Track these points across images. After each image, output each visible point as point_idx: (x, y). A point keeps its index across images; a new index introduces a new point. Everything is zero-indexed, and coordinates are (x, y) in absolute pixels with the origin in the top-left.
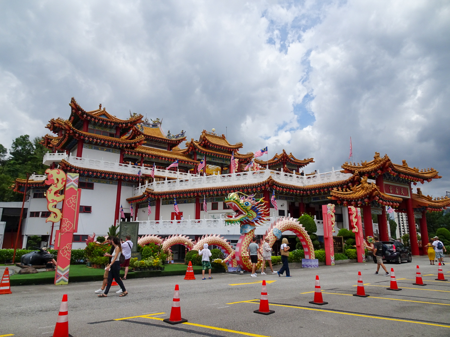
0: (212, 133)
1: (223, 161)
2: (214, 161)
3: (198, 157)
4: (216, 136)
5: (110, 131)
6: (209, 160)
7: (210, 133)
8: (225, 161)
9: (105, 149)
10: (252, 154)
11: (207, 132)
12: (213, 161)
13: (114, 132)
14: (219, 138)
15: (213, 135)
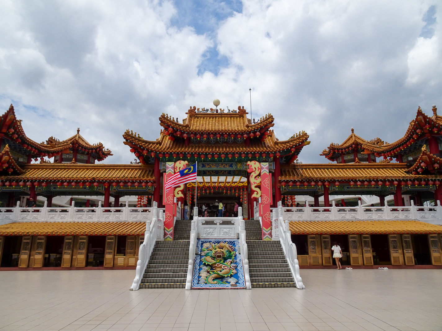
0: (211, 109)
1: (231, 166)
4: (221, 114)
7: (207, 110)
8: (236, 165)
10: (303, 136)
11: (198, 109)
14: (229, 116)
15: (215, 112)
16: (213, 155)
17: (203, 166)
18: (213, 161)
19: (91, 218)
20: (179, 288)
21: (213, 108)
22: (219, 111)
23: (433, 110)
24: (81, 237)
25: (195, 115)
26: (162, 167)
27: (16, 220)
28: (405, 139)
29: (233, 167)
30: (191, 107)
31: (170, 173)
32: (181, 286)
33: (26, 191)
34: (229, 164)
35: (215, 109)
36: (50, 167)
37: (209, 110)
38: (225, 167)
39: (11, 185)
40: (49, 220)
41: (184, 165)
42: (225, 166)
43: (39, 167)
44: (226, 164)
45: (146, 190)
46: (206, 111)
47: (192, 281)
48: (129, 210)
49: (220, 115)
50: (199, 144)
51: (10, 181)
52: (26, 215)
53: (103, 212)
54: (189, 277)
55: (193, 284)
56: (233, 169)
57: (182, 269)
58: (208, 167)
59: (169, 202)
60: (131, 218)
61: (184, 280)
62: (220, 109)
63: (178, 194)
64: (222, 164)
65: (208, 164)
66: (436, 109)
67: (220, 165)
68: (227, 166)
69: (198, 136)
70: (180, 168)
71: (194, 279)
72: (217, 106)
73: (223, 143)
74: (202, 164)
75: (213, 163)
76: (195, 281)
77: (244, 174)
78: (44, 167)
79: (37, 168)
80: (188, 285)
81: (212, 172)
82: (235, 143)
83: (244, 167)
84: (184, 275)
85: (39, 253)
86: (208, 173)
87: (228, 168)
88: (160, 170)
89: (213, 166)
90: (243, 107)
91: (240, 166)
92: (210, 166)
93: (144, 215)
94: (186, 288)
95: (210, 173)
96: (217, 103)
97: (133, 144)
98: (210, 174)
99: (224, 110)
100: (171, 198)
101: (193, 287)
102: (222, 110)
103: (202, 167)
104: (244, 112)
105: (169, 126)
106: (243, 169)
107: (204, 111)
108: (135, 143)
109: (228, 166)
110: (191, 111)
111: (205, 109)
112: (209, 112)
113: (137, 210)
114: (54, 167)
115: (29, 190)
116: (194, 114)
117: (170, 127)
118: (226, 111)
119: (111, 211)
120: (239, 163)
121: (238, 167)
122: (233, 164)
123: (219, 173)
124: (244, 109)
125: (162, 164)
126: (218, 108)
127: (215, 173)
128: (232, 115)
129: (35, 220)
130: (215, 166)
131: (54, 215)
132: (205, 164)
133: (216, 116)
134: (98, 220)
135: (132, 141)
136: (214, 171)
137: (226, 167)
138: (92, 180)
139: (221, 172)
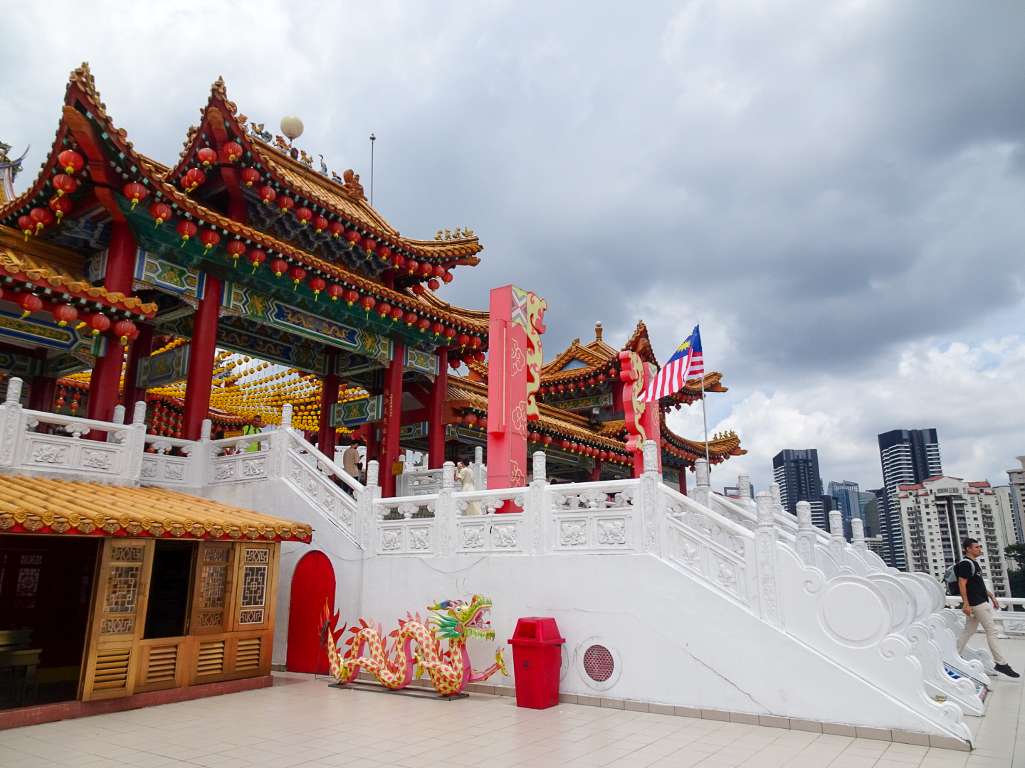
0: (280, 140)
1: (351, 336)
2: (287, 326)
3: (152, 268)
4: (306, 169)
6: (245, 312)
7: (268, 136)
12: (273, 321)
14: (325, 183)
15: (289, 154)
17: (280, 315)
22: (300, 159)
23: (596, 330)
26: (144, 273)
28: (590, 373)
34: (347, 329)
35: (289, 146)
37: (274, 139)
42: (336, 332)
44: (341, 329)
45: (69, 346)
46: (264, 134)
49: (302, 171)
56: (356, 348)
62: (303, 153)
64: (330, 325)
65: (294, 313)
66: (601, 330)
67: (324, 324)
68: (341, 333)
72: (291, 138)
74: (276, 305)
83: (379, 350)
90: (357, 177)
92: (299, 320)
93: (94, 454)
96: (293, 130)
99: (311, 158)
102: (308, 157)
104: (359, 193)
107: (259, 133)
109: (344, 336)
111: (263, 130)
112: (270, 144)
118: (316, 167)
120: (371, 336)
121: (366, 346)
122: (356, 333)
124: (360, 182)
128: (332, 187)
132: (287, 308)
133: (292, 166)
139: (264, 347)
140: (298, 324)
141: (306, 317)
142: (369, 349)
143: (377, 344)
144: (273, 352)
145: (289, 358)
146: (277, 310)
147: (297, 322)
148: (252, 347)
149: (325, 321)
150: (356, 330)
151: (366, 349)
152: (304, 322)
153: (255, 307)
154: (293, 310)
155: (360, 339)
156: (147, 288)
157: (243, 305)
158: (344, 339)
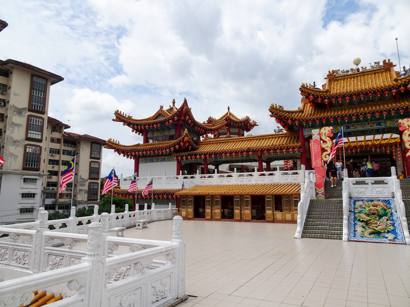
0: (352, 70)
1: (379, 124)
4: (364, 72)
5: (169, 132)
7: (348, 71)
9: (160, 159)
13: (172, 132)
14: (373, 72)
16: (357, 116)
17: (348, 127)
18: (358, 121)
19: (250, 181)
20: (337, 239)
21: (353, 68)
22: (361, 70)
24: (245, 196)
25: (334, 79)
26: (306, 133)
27: (198, 184)
29: (382, 125)
30: (329, 72)
31: (316, 139)
32: (338, 238)
33: (201, 162)
34: (377, 122)
35: (356, 69)
36: (215, 142)
37: (350, 71)
38: (372, 127)
39: (191, 158)
40: (220, 184)
41: (329, 131)
42: (372, 125)
43: (207, 143)
44: (374, 123)
45: (293, 155)
46: (346, 72)
47: (349, 234)
48: (280, 173)
49: (362, 74)
50: (341, 106)
51: (191, 156)
52: (204, 180)
53: (259, 176)
54: (345, 231)
55: (350, 237)
56: (382, 127)
57: (337, 223)
58: (353, 128)
59: (318, 165)
60: (282, 180)
61: (340, 232)
62: (362, 68)
63: (326, 157)
64: (368, 124)
65: (353, 126)
67: (366, 124)
68: (374, 124)
69: (340, 99)
70: (325, 133)
71: (350, 232)
73: (367, 102)
74: (346, 126)
75: (359, 124)
76: (351, 234)
77: (396, 131)
78: (211, 142)
79: (206, 144)
80: (345, 237)
81: (358, 133)
82: (382, 100)
83: (395, 124)
84: (340, 228)
85: (218, 209)
86: (353, 133)
87: (376, 127)
88: (304, 136)
89: (358, 126)
90: (389, 60)
91: (390, 124)
92: (355, 127)
93: (294, 177)
94: (343, 239)
95: (355, 133)
97: (278, 115)
98: (356, 135)
99: (366, 67)
100: (319, 161)
101: (350, 239)
102: (364, 67)
103: (346, 129)
104: (390, 66)
105: (309, 94)
106: (394, 126)
107: (344, 72)
108: (280, 115)
109: (376, 125)
110: (329, 75)
111: (345, 71)
112: (350, 73)
113: (288, 173)
114: (218, 142)
115: (203, 161)
116: (333, 77)
117: (311, 95)
118: (369, 68)
119: (265, 174)
120: (389, 120)
121: (387, 125)
122: (381, 122)
123: (366, 132)
124: (390, 61)
125: (306, 130)
126: (359, 67)
127: (361, 132)
128: (376, 71)
129: (211, 184)
130: (360, 126)
131: (222, 180)
132: (350, 125)
133: (358, 75)
134: (256, 182)
135: (277, 114)
136: (360, 131)
137: (374, 126)
138: (247, 150)
139: (368, 132)
140: (355, 128)
141: (358, 125)
142: (389, 125)
143: (393, 122)
144: (372, 132)
145: (380, 132)
146: (346, 127)
147: (354, 128)
148: (363, 133)
149: (366, 123)
150: (381, 121)
151: (388, 125)
152: (357, 127)
153: (338, 129)
154: (352, 125)
155: (384, 123)
156: (308, 136)
157: (334, 130)
158: (376, 126)
